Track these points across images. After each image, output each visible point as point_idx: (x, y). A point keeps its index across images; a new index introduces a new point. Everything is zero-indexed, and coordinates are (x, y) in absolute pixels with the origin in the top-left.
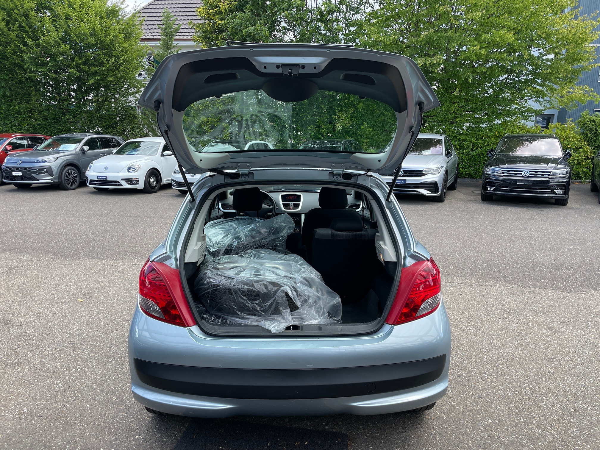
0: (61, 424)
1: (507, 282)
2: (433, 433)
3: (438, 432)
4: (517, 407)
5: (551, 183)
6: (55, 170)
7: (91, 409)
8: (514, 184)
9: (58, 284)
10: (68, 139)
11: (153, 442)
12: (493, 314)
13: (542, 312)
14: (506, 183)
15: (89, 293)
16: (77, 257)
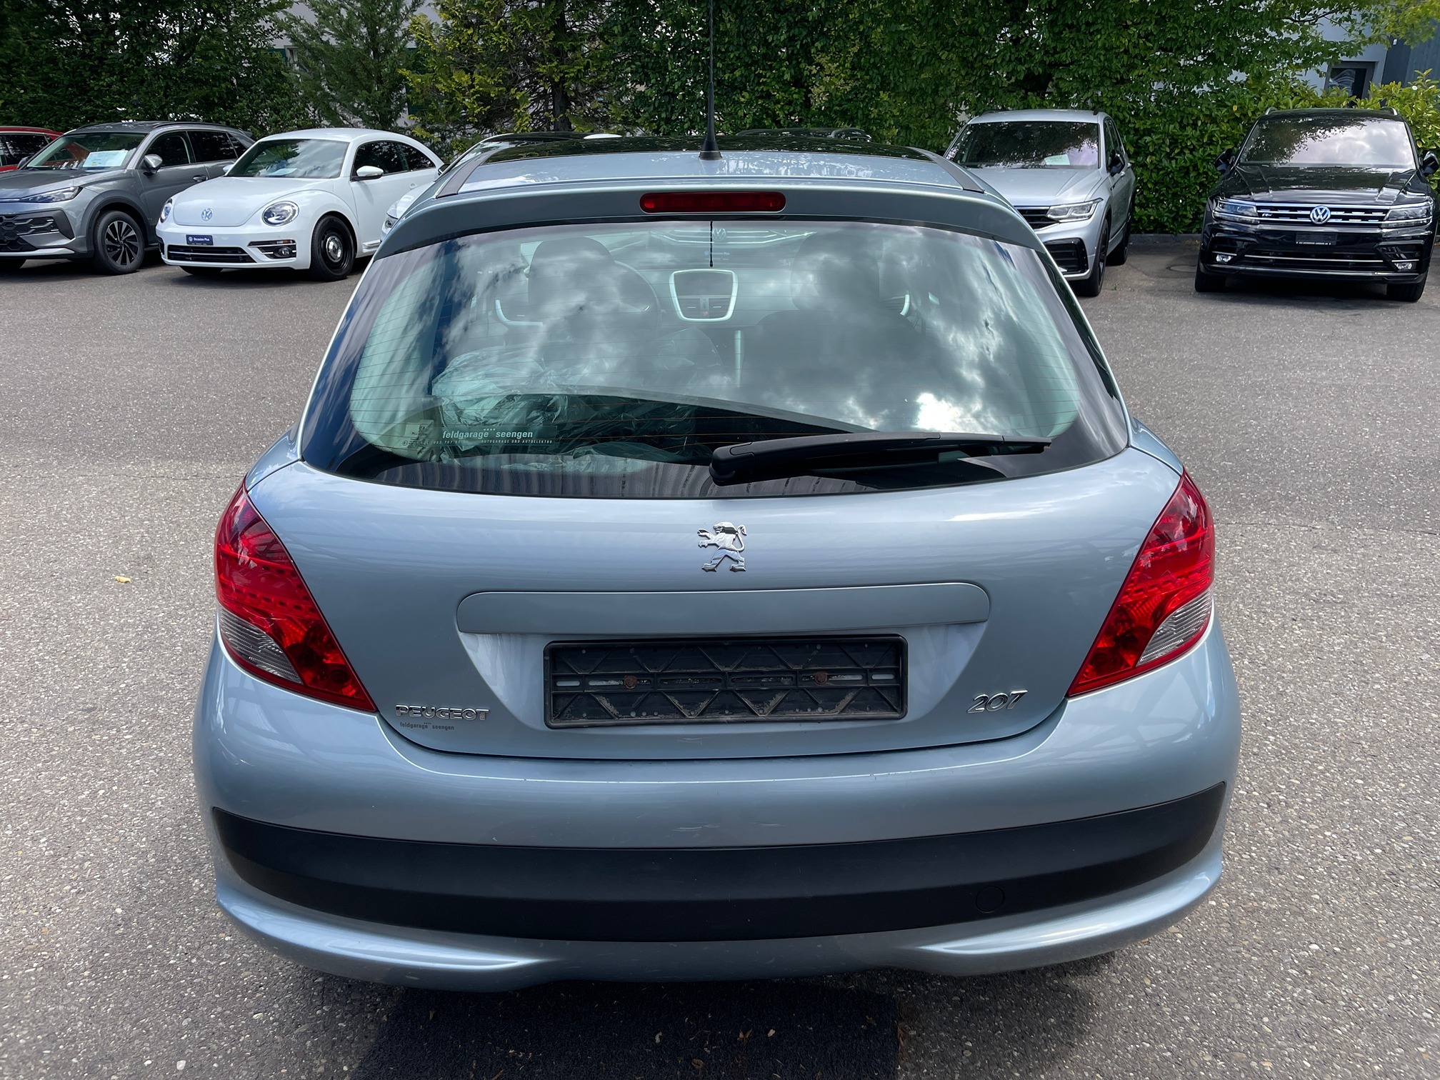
0: (35, 974)
1: (1297, 513)
2: (1149, 990)
3: (1163, 986)
4: (1388, 900)
5: (1385, 239)
6: (77, 221)
7: (127, 921)
8: (1285, 242)
9: (65, 532)
10: (106, 136)
11: (305, 1033)
12: (1272, 606)
13: (1409, 599)
14: (1264, 242)
15: (149, 557)
16: (125, 455)
